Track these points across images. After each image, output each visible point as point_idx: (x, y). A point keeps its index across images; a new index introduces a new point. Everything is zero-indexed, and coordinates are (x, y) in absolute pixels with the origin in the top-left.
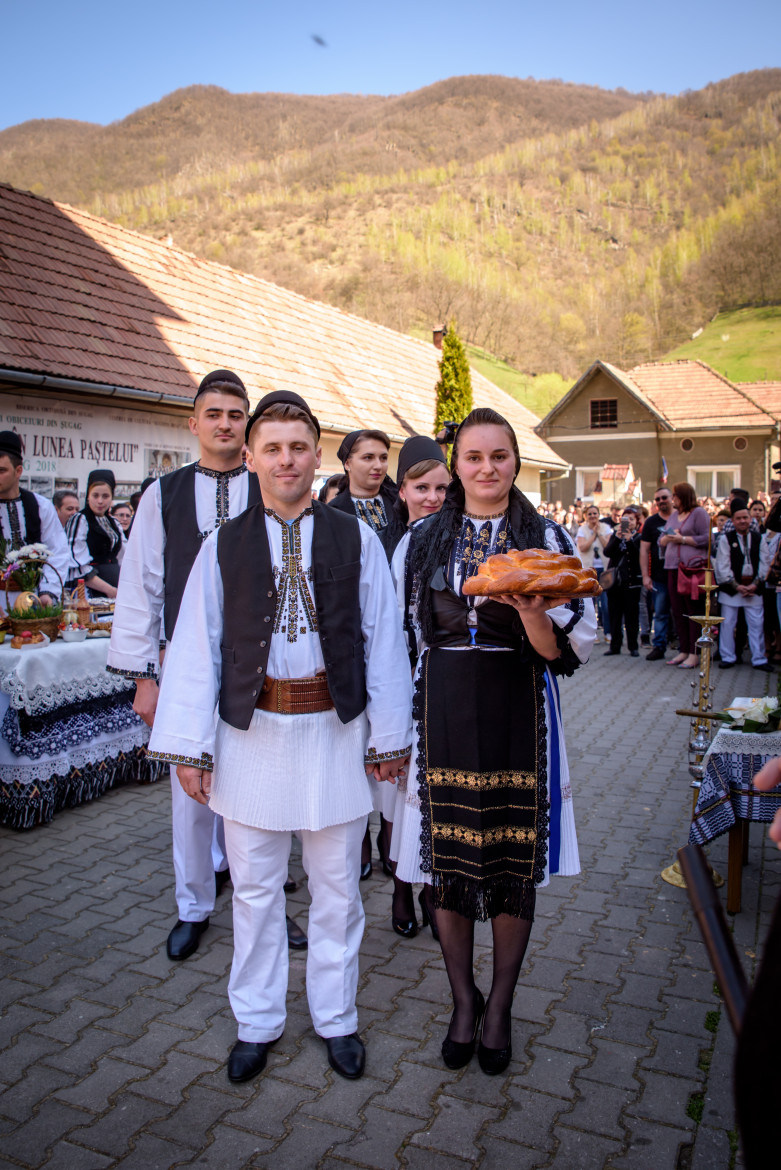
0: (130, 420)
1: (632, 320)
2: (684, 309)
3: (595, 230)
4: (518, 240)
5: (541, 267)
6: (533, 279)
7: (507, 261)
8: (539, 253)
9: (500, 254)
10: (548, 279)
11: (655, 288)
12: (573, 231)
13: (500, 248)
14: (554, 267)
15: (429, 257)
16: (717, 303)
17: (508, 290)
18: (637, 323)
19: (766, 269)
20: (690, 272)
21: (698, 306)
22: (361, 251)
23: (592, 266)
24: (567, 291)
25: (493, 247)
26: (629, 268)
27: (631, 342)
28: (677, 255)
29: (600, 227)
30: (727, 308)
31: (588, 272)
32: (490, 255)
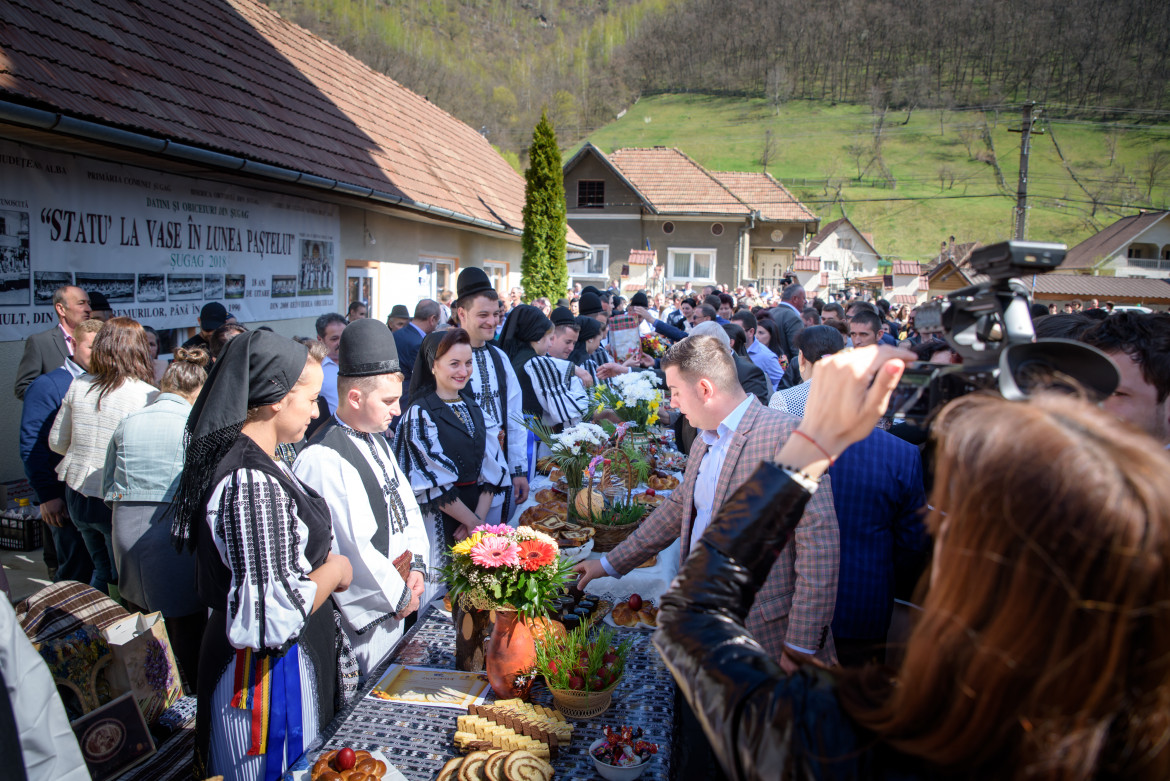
0: (288, 207)
1: (563, 98)
2: (611, 90)
3: (526, 7)
4: (452, 10)
5: (474, 39)
6: (466, 50)
7: (441, 30)
8: (472, 25)
9: (435, 23)
10: (480, 51)
11: (583, 68)
12: (504, 6)
13: (434, 17)
14: (486, 40)
15: (365, 20)
16: (640, 87)
17: (443, 60)
18: (568, 100)
19: (685, 59)
20: (616, 56)
21: (623, 87)
22: (295, 8)
23: (522, 41)
24: (498, 65)
25: (427, 16)
26: (558, 46)
27: (561, 118)
28: (604, 38)
29: (531, 5)
30: (649, 92)
31: (518, 47)
32: (425, 23)
